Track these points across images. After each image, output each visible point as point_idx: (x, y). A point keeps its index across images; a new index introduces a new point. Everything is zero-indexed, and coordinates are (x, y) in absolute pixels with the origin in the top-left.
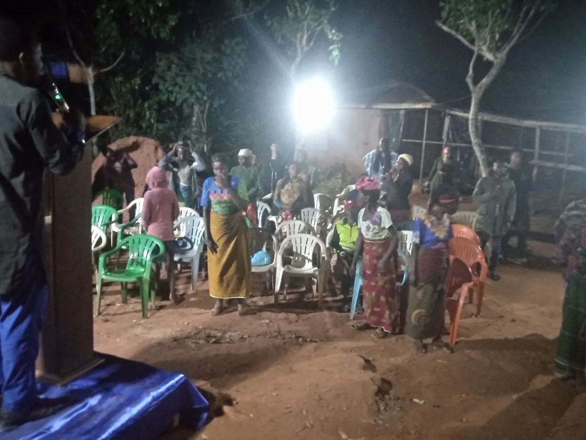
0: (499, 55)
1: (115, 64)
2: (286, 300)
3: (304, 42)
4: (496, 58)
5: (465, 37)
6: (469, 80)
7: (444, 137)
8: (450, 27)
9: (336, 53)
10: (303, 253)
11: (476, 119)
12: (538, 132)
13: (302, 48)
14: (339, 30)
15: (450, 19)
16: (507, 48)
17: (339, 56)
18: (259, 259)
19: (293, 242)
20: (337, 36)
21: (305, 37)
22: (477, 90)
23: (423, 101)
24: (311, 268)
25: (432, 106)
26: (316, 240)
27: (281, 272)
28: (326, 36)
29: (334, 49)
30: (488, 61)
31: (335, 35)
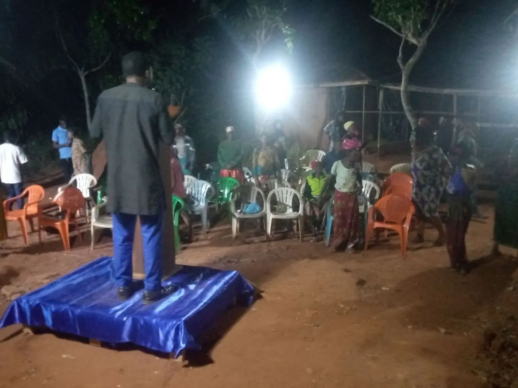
0: (421, 40)
1: (103, 64)
2: (274, 238)
3: (263, 37)
4: (419, 42)
5: (393, 26)
6: (399, 61)
7: (380, 107)
8: (381, 20)
9: (290, 45)
10: (284, 202)
11: (406, 91)
12: (455, 98)
13: (261, 42)
14: (290, 27)
15: (380, 13)
16: (427, 34)
17: (293, 47)
18: (252, 208)
19: (277, 194)
20: (290, 31)
21: (264, 32)
22: (406, 68)
23: (360, 78)
24: (292, 213)
25: (369, 82)
26: (293, 191)
27: (270, 217)
28: (281, 31)
29: (288, 42)
30: (413, 44)
31: (288, 30)
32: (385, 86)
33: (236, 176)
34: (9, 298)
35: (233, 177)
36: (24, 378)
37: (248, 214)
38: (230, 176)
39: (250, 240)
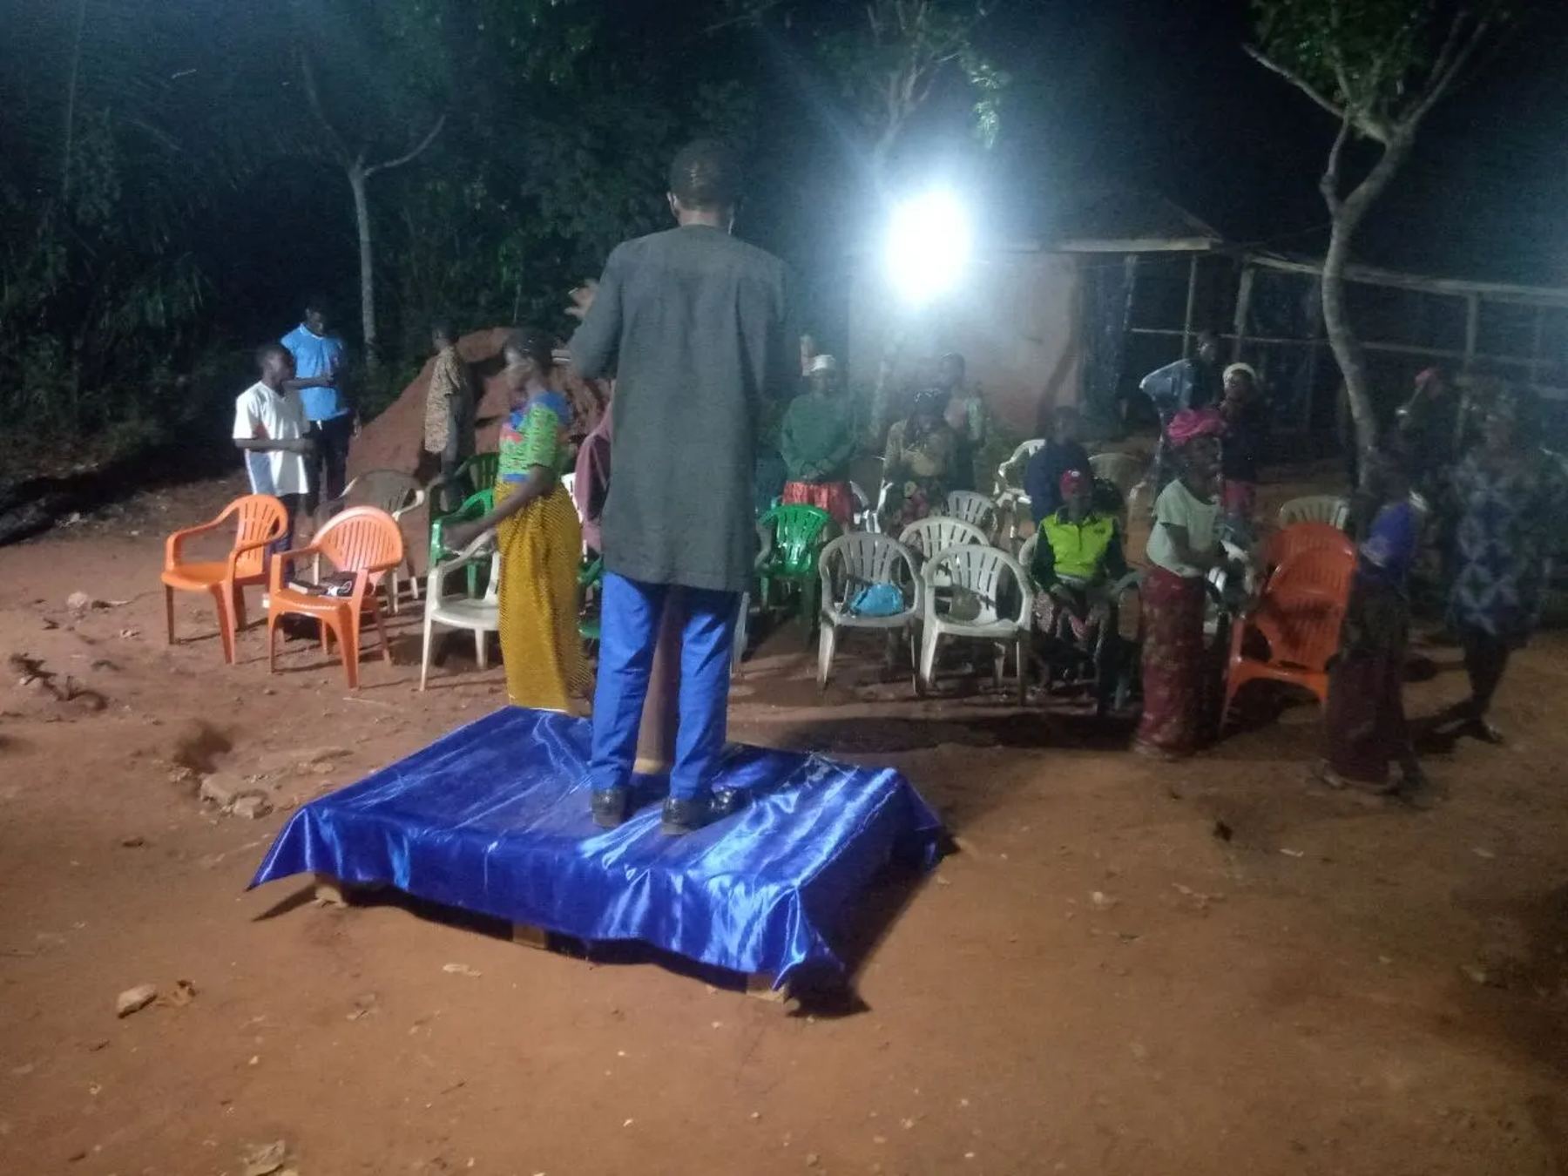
0: (1398, 129)
1: (420, 149)
2: (940, 689)
3: (908, 92)
4: (1390, 134)
5: (1311, 82)
6: (1326, 189)
7: (1239, 321)
8: (1276, 61)
9: (989, 120)
10: (974, 588)
11: (1339, 281)
12: (1473, 308)
13: (901, 109)
14: (998, 66)
15: (1277, 41)
17: (997, 126)
18: (880, 600)
20: (994, 79)
21: (912, 79)
22: (1345, 210)
23: (1190, 233)
24: (994, 622)
25: (1213, 245)
26: (1002, 558)
27: (934, 628)
28: (964, 75)
29: (985, 111)
30: (1368, 140)
31: (988, 76)
32: (1260, 260)
33: (828, 501)
34: (226, 808)
35: (819, 506)
36: (352, 1017)
37: (867, 616)
38: (812, 501)
39: (871, 693)
